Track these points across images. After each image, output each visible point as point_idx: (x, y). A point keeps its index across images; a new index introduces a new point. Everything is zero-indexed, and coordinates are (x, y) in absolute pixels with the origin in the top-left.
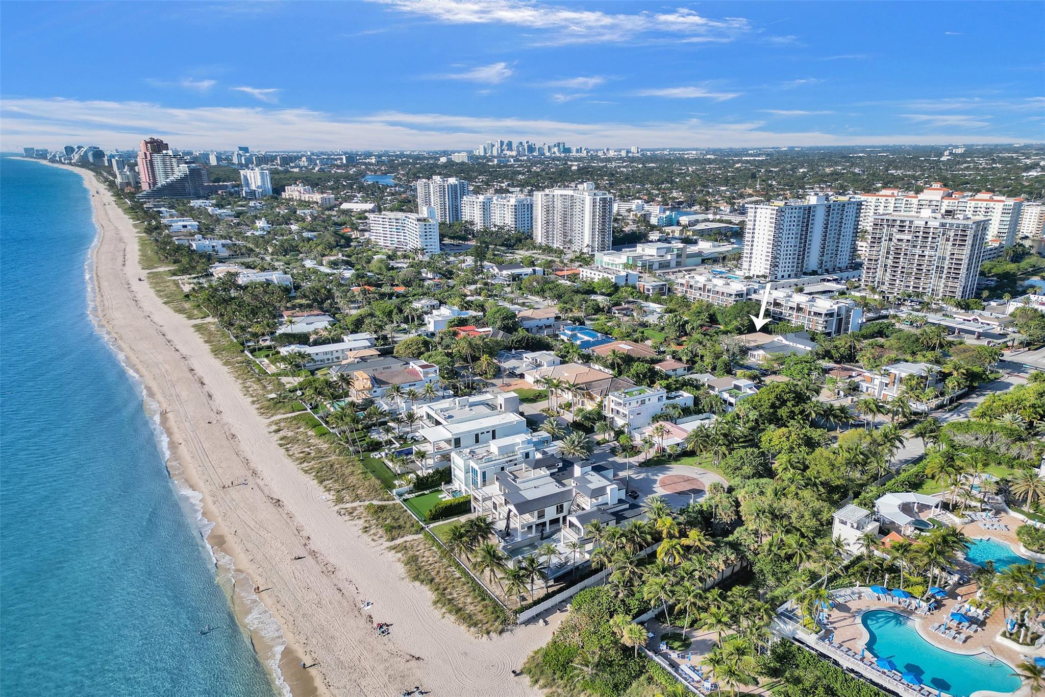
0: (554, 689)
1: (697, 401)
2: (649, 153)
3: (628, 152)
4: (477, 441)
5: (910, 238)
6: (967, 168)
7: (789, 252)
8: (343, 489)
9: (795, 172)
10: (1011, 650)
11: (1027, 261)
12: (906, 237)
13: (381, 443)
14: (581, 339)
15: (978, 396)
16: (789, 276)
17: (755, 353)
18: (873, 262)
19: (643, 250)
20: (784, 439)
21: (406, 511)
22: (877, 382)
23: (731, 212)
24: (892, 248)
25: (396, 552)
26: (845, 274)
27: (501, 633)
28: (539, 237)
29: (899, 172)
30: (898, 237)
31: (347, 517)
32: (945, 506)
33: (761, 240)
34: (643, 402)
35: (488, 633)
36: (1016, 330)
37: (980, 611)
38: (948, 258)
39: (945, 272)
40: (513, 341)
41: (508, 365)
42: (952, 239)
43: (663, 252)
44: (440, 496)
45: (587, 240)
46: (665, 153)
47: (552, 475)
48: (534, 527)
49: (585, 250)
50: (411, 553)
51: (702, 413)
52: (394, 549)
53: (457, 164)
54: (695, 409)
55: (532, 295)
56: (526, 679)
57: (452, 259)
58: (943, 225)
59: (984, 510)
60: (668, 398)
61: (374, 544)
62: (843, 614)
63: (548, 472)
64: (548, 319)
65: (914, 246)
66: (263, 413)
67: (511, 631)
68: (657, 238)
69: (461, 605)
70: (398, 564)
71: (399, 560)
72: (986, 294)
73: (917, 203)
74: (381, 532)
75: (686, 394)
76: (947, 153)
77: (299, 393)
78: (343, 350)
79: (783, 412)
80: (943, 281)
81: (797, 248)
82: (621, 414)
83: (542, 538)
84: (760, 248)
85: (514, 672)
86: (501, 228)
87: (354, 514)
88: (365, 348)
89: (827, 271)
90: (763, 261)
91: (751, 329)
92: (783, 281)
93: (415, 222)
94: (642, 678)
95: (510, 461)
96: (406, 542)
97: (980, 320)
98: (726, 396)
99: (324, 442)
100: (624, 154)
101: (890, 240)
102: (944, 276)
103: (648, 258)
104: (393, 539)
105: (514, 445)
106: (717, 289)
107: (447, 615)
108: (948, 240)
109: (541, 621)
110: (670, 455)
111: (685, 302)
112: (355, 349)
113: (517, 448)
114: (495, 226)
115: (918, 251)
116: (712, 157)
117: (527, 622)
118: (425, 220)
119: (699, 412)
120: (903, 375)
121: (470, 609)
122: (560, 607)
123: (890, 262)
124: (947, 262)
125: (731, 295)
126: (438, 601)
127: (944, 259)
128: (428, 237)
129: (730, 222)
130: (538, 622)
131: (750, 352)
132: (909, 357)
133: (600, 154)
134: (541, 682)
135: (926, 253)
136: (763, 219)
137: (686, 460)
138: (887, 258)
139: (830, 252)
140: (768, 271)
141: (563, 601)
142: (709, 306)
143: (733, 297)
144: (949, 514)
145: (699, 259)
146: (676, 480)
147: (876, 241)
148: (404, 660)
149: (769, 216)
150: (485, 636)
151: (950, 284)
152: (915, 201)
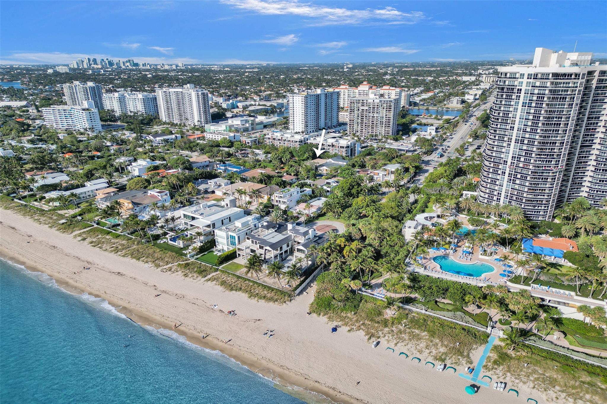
0: (329, 315)
1: (313, 192)
2: (189, 67)
3: (177, 66)
4: (223, 224)
5: (367, 108)
6: (358, 75)
7: (312, 119)
8: (156, 260)
9: (279, 78)
10: (485, 259)
11: (408, 117)
12: (365, 108)
13: (159, 235)
14: (231, 170)
15: (419, 176)
16: (313, 131)
17: (322, 168)
18: (352, 121)
19: (232, 122)
20: (364, 201)
21: (201, 263)
22: (381, 175)
23: (260, 100)
24: (360, 114)
25: (212, 281)
26: (337, 129)
27: (291, 300)
28: (163, 117)
29: (329, 77)
30: (362, 108)
31: (169, 273)
32: (438, 216)
33: (298, 113)
34: (291, 195)
35: (285, 302)
36: (419, 148)
37: (470, 249)
38: (385, 117)
39: (384, 124)
40: (197, 174)
41: (202, 187)
42: (385, 108)
43: (244, 123)
44: (214, 254)
45: (196, 118)
46: (199, 67)
47: (276, 231)
48: (279, 255)
49: (196, 124)
50: (220, 280)
51: (317, 197)
52: (209, 280)
53: (63, 73)
54: (314, 196)
55: (182, 150)
56: (314, 315)
57: (114, 133)
58: (381, 101)
59: (451, 216)
60: (301, 192)
61: (196, 281)
62: (426, 260)
63: (274, 230)
64: (205, 162)
65: (370, 112)
66: (64, 232)
67: (294, 299)
68: (231, 116)
69: (264, 295)
70: (217, 286)
71: (216, 284)
72: (401, 133)
73: (358, 92)
74: (195, 275)
75: (308, 189)
76: (345, 67)
77: (79, 218)
78: (92, 191)
79: (354, 191)
80: (384, 128)
81: (315, 116)
82: (281, 202)
83: (282, 260)
84: (298, 118)
85: (308, 313)
86: (135, 113)
87: (173, 270)
88: (106, 188)
89: (329, 127)
90: (300, 124)
91: (314, 157)
92: (312, 134)
93: (81, 111)
94: (363, 301)
95: (249, 229)
96: (213, 276)
97: (404, 144)
98: (325, 187)
99: (122, 240)
100: (174, 67)
101: (358, 110)
102: (384, 126)
103: (237, 126)
104: (205, 276)
105: (248, 221)
106: (288, 139)
107: (260, 300)
108: (384, 108)
109: (304, 293)
110: (314, 217)
111: (274, 148)
112: (99, 189)
113: (250, 223)
114: (131, 112)
115: (371, 115)
116: (229, 69)
117: (299, 294)
118: (88, 109)
119: (315, 197)
120: (393, 170)
121: (269, 295)
122: (309, 285)
123: (359, 121)
124: (384, 119)
125: (296, 142)
126: (251, 296)
127: (383, 117)
128: (93, 120)
129: (265, 105)
130: (303, 293)
131: (318, 168)
132: (389, 163)
133: (159, 67)
134: (322, 314)
135: (375, 115)
136: (297, 102)
137: (320, 218)
138: (358, 119)
139: (329, 118)
140: (304, 129)
141: (308, 283)
142: (288, 148)
143: (298, 142)
144: (440, 219)
145: (262, 126)
146: (323, 227)
147: (352, 111)
148: (253, 322)
149: (300, 100)
150: (284, 304)
151: (387, 130)
152: (357, 91)
